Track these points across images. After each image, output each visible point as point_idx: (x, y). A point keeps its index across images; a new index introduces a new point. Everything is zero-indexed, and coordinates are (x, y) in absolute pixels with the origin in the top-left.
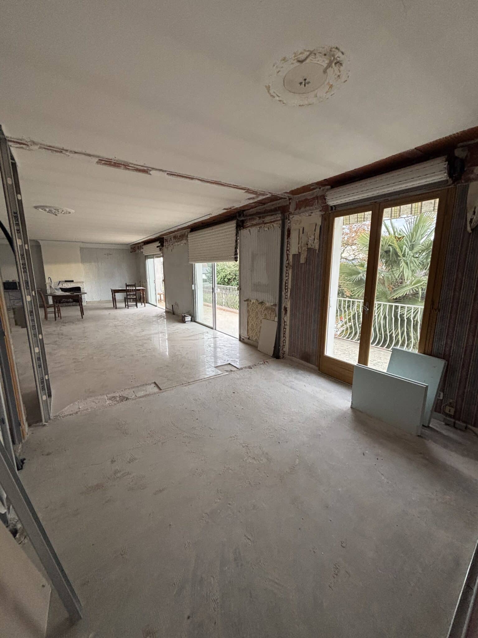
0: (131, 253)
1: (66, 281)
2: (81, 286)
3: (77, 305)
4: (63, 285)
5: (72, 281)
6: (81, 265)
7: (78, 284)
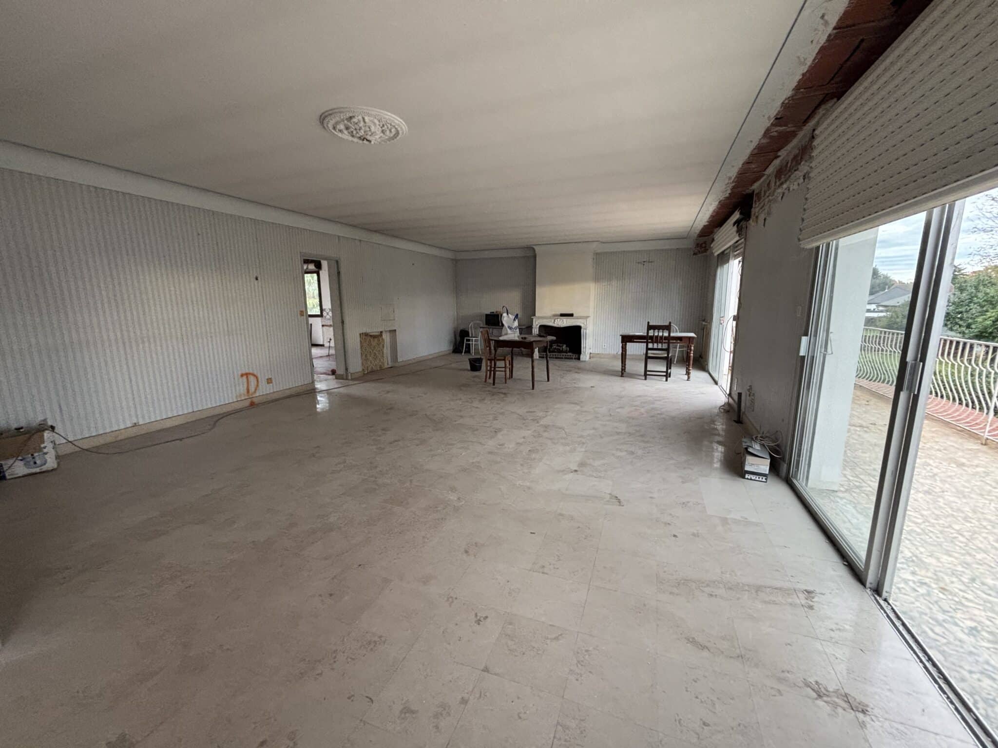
0: (694, 257)
1: (562, 315)
2: (582, 325)
3: (572, 359)
4: (556, 320)
5: (572, 315)
6: (591, 285)
7: (580, 320)
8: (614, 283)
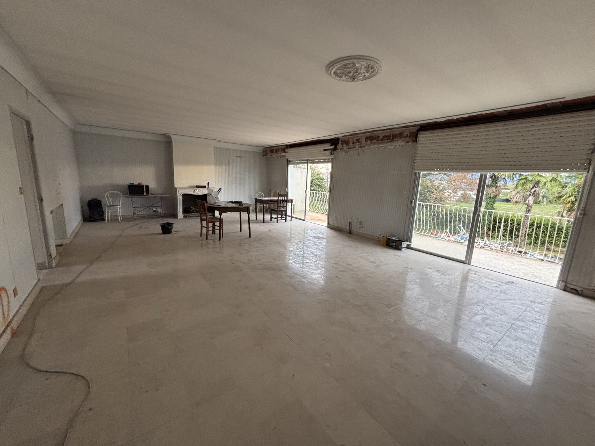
0: (263, 157)
1: (198, 187)
4: (196, 190)
5: (204, 187)
6: (213, 167)
8: (224, 167)
